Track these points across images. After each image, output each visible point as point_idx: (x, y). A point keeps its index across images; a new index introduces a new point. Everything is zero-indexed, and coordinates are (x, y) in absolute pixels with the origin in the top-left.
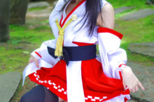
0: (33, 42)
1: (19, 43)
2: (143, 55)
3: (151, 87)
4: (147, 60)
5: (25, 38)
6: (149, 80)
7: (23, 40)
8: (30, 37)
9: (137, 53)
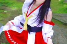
0: (9, 6)
1: (2, 6)
2: (58, 21)
3: (62, 39)
4: (60, 23)
5: (5, 3)
6: (61, 35)
7: (4, 4)
8: (7, 3)
9: (56, 19)
